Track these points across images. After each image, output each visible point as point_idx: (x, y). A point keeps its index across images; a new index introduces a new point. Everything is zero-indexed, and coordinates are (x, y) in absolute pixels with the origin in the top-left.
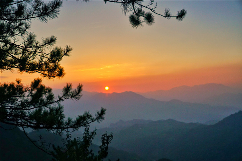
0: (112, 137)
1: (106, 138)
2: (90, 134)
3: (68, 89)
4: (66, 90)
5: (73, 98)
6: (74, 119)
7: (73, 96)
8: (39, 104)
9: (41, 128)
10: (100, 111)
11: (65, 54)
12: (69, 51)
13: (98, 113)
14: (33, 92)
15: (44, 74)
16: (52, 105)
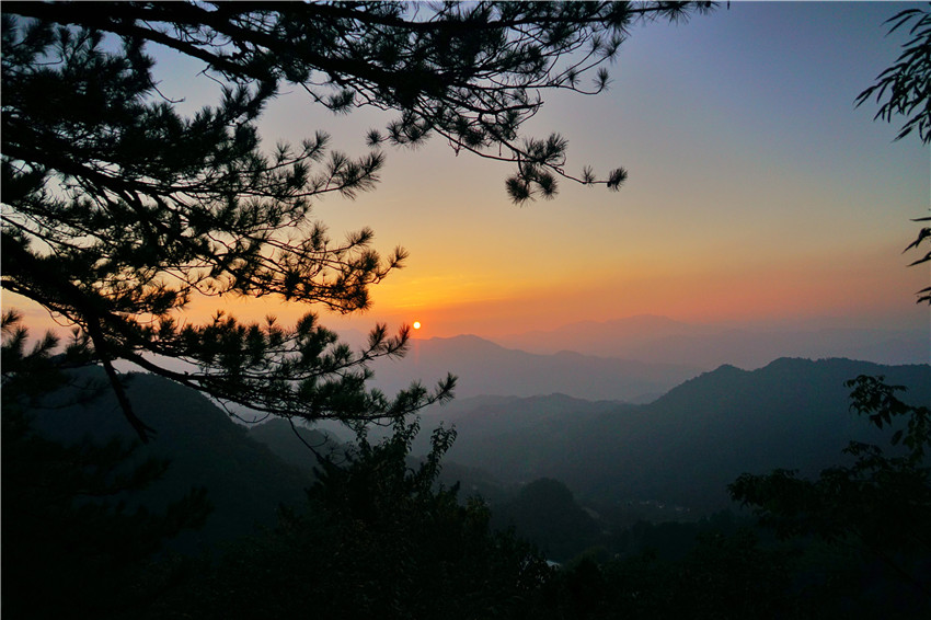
0: (455, 433)
1: (441, 437)
2: (406, 429)
3: (379, 334)
4: (375, 336)
5: (391, 354)
6: (391, 397)
7: (390, 351)
8: (322, 368)
9: (324, 417)
10: (445, 382)
11: (394, 265)
12: (402, 257)
13: (441, 385)
14: (303, 342)
15: (331, 304)
16: (349, 370)
